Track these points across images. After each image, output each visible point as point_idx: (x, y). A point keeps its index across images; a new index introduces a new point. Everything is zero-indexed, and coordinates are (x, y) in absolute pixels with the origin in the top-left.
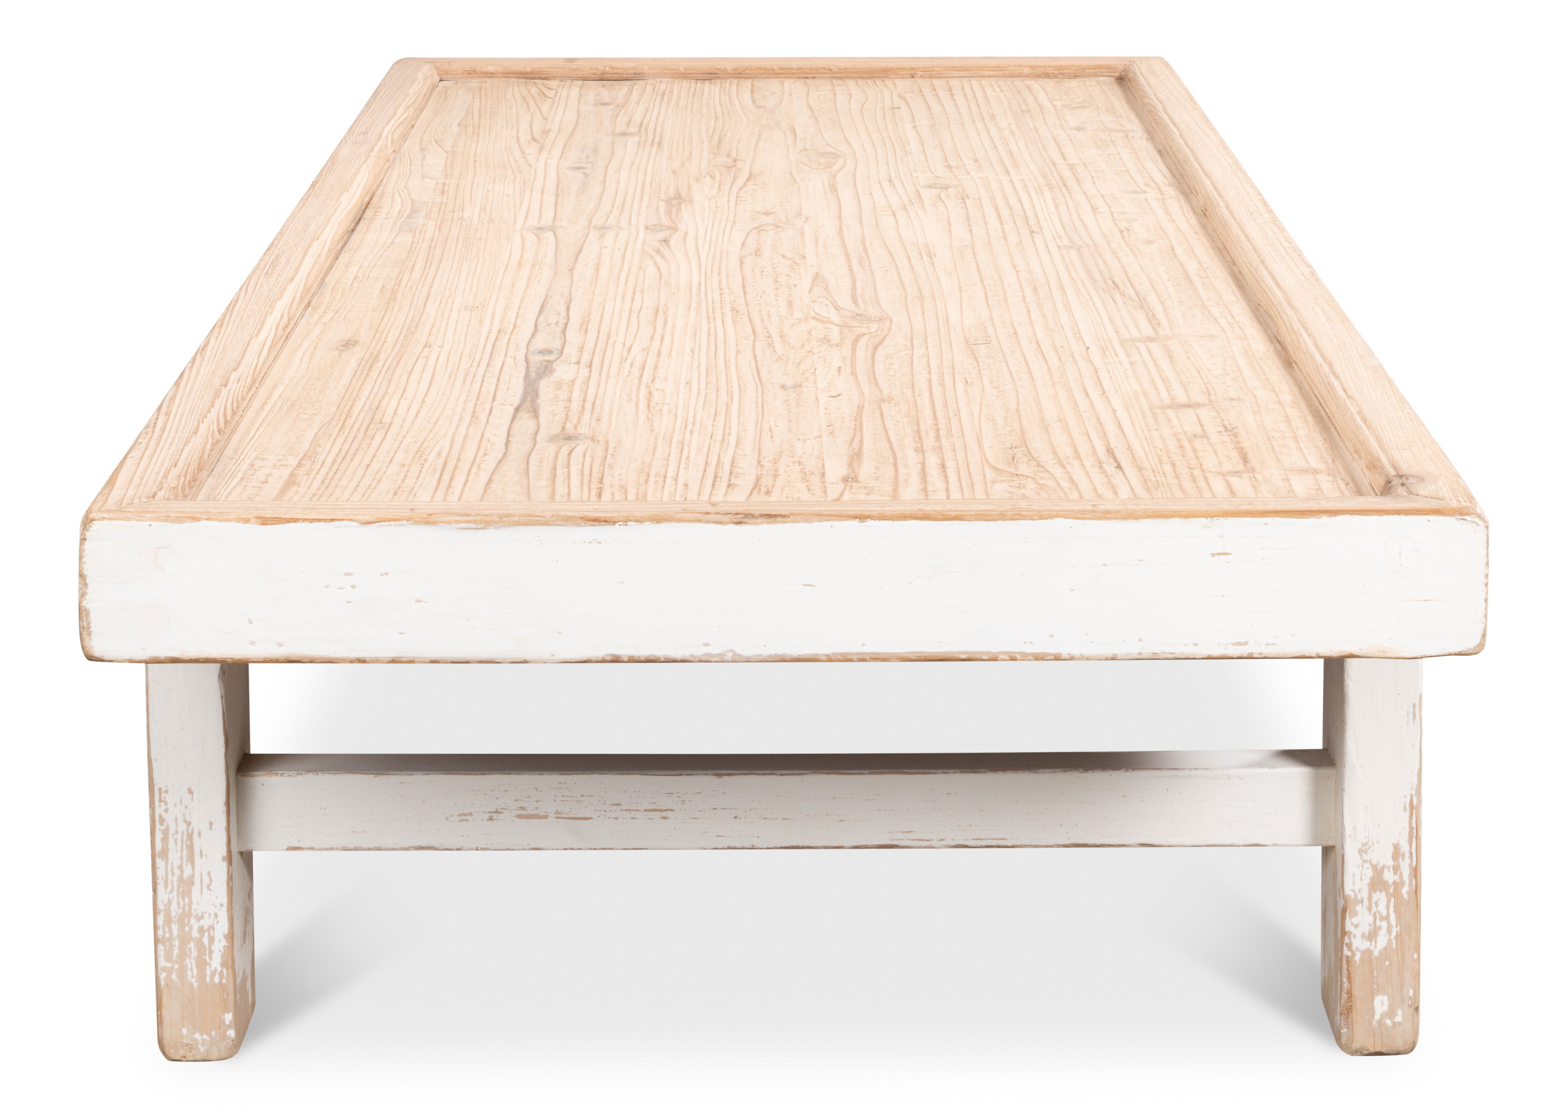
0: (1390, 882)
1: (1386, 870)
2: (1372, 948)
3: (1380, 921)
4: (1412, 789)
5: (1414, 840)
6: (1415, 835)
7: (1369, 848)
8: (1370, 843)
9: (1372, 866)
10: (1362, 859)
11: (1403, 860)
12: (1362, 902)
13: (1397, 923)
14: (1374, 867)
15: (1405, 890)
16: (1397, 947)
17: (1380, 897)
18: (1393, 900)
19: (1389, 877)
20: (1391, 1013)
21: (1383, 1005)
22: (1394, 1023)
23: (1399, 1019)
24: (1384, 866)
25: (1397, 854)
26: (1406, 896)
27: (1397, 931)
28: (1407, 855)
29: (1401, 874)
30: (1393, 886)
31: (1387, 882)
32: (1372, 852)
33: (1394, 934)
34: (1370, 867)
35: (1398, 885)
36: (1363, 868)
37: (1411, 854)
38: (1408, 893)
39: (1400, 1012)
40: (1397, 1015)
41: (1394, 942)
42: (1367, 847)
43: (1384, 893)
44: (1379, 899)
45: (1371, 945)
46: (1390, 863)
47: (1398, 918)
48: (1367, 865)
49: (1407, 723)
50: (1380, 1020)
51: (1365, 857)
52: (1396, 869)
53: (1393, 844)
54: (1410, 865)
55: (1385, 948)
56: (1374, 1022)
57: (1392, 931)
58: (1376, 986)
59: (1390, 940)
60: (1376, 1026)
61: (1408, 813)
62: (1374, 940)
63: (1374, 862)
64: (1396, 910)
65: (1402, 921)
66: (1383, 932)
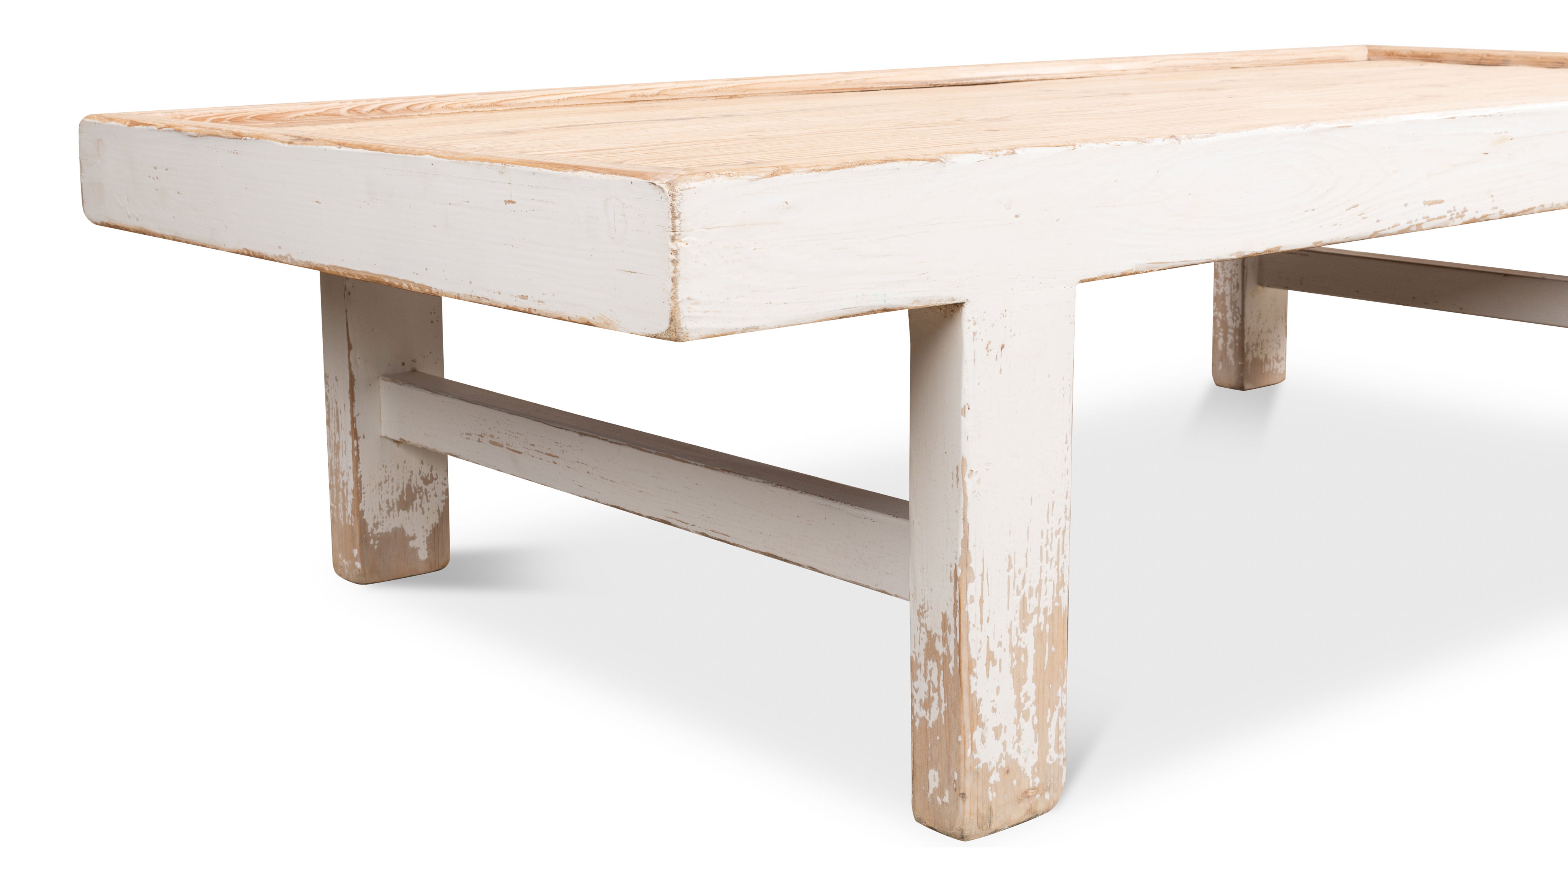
0: (941, 653)
1: (937, 639)
2: (927, 718)
3: (933, 692)
4: (956, 558)
5: (958, 613)
6: (958, 609)
7: (925, 612)
8: (926, 607)
9: (927, 631)
10: (920, 621)
11: (950, 634)
12: (920, 667)
13: (945, 699)
14: (929, 633)
15: (951, 665)
16: (945, 723)
17: (932, 665)
18: (942, 672)
19: (939, 647)
20: (940, 791)
21: (935, 780)
22: (943, 803)
23: (946, 799)
24: (936, 634)
25: (945, 626)
26: (952, 672)
27: (945, 706)
28: (953, 629)
29: (948, 647)
30: (942, 658)
31: (938, 652)
32: (927, 617)
33: (943, 710)
34: (925, 631)
35: (946, 657)
36: (920, 632)
37: (956, 628)
38: (954, 669)
39: (947, 793)
40: (945, 795)
41: (943, 716)
42: (924, 610)
43: (935, 663)
44: (932, 669)
45: (926, 714)
46: (940, 633)
47: (946, 693)
48: (923, 629)
49: (952, 486)
50: (933, 795)
51: (922, 621)
52: (945, 641)
53: (942, 613)
54: (955, 640)
55: (937, 721)
56: (929, 796)
57: (941, 705)
58: (930, 759)
59: (940, 714)
60: (930, 801)
61: (953, 583)
62: (928, 710)
63: (929, 629)
64: (945, 685)
65: (949, 697)
66: (935, 704)
